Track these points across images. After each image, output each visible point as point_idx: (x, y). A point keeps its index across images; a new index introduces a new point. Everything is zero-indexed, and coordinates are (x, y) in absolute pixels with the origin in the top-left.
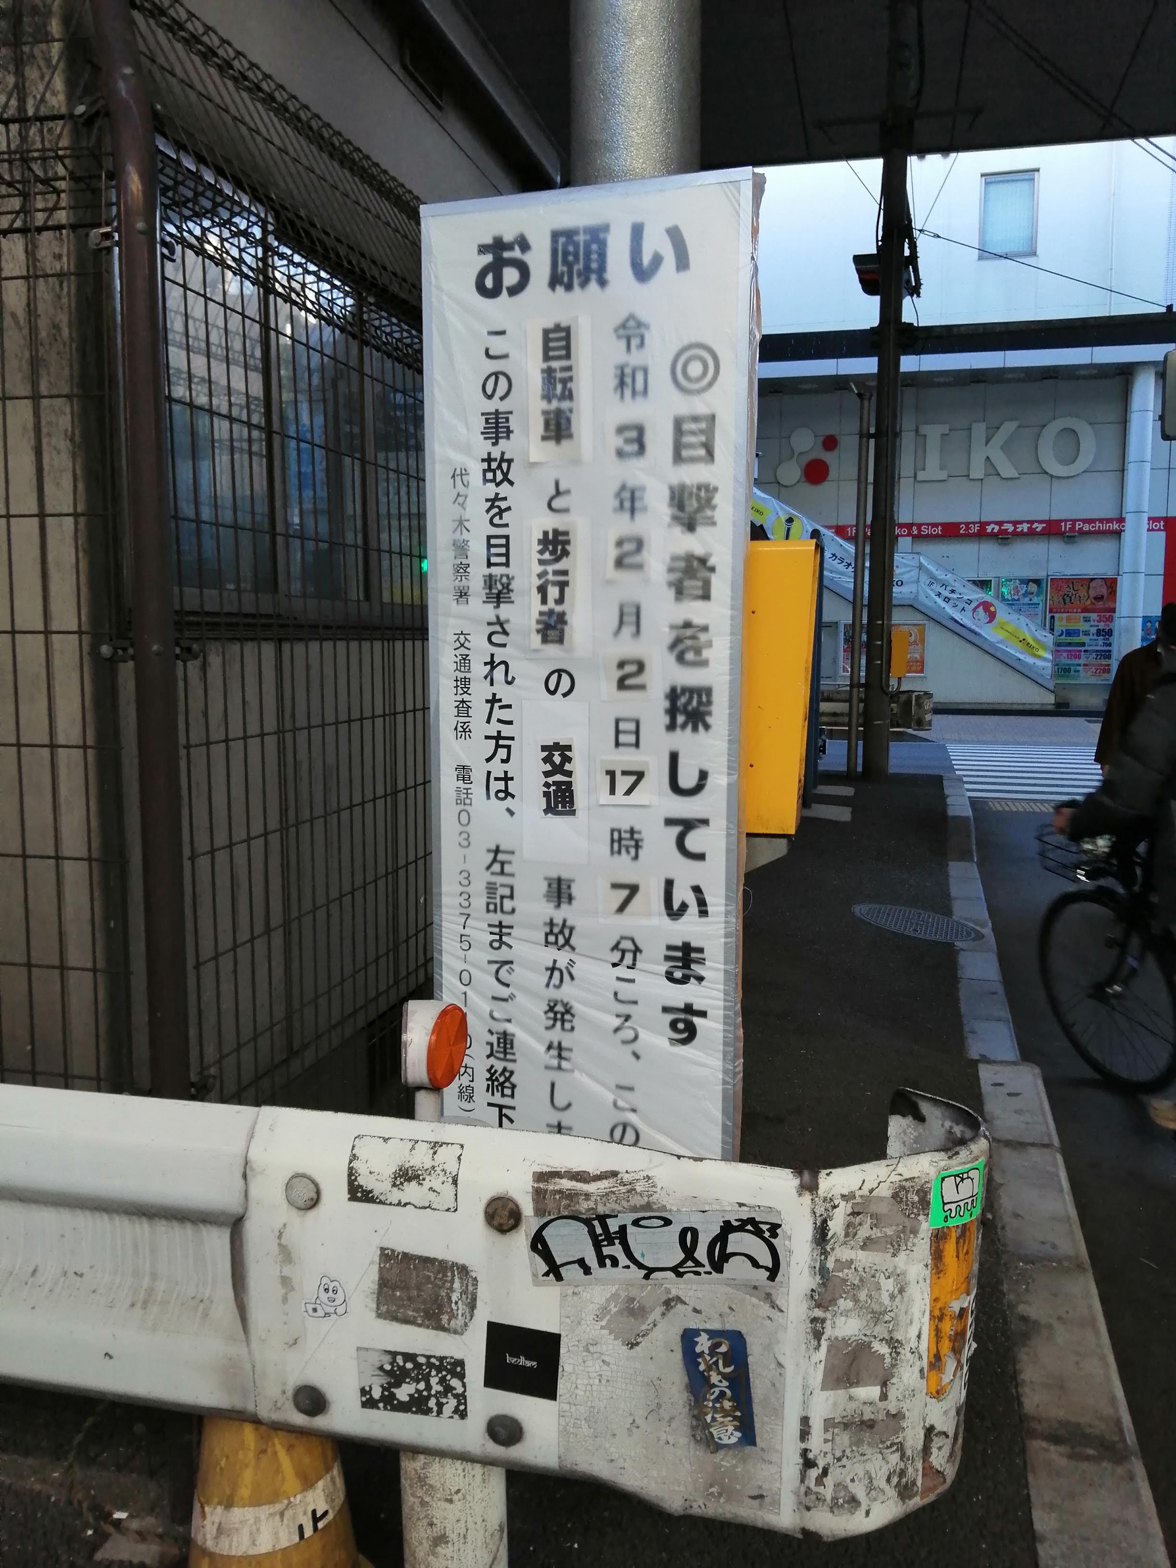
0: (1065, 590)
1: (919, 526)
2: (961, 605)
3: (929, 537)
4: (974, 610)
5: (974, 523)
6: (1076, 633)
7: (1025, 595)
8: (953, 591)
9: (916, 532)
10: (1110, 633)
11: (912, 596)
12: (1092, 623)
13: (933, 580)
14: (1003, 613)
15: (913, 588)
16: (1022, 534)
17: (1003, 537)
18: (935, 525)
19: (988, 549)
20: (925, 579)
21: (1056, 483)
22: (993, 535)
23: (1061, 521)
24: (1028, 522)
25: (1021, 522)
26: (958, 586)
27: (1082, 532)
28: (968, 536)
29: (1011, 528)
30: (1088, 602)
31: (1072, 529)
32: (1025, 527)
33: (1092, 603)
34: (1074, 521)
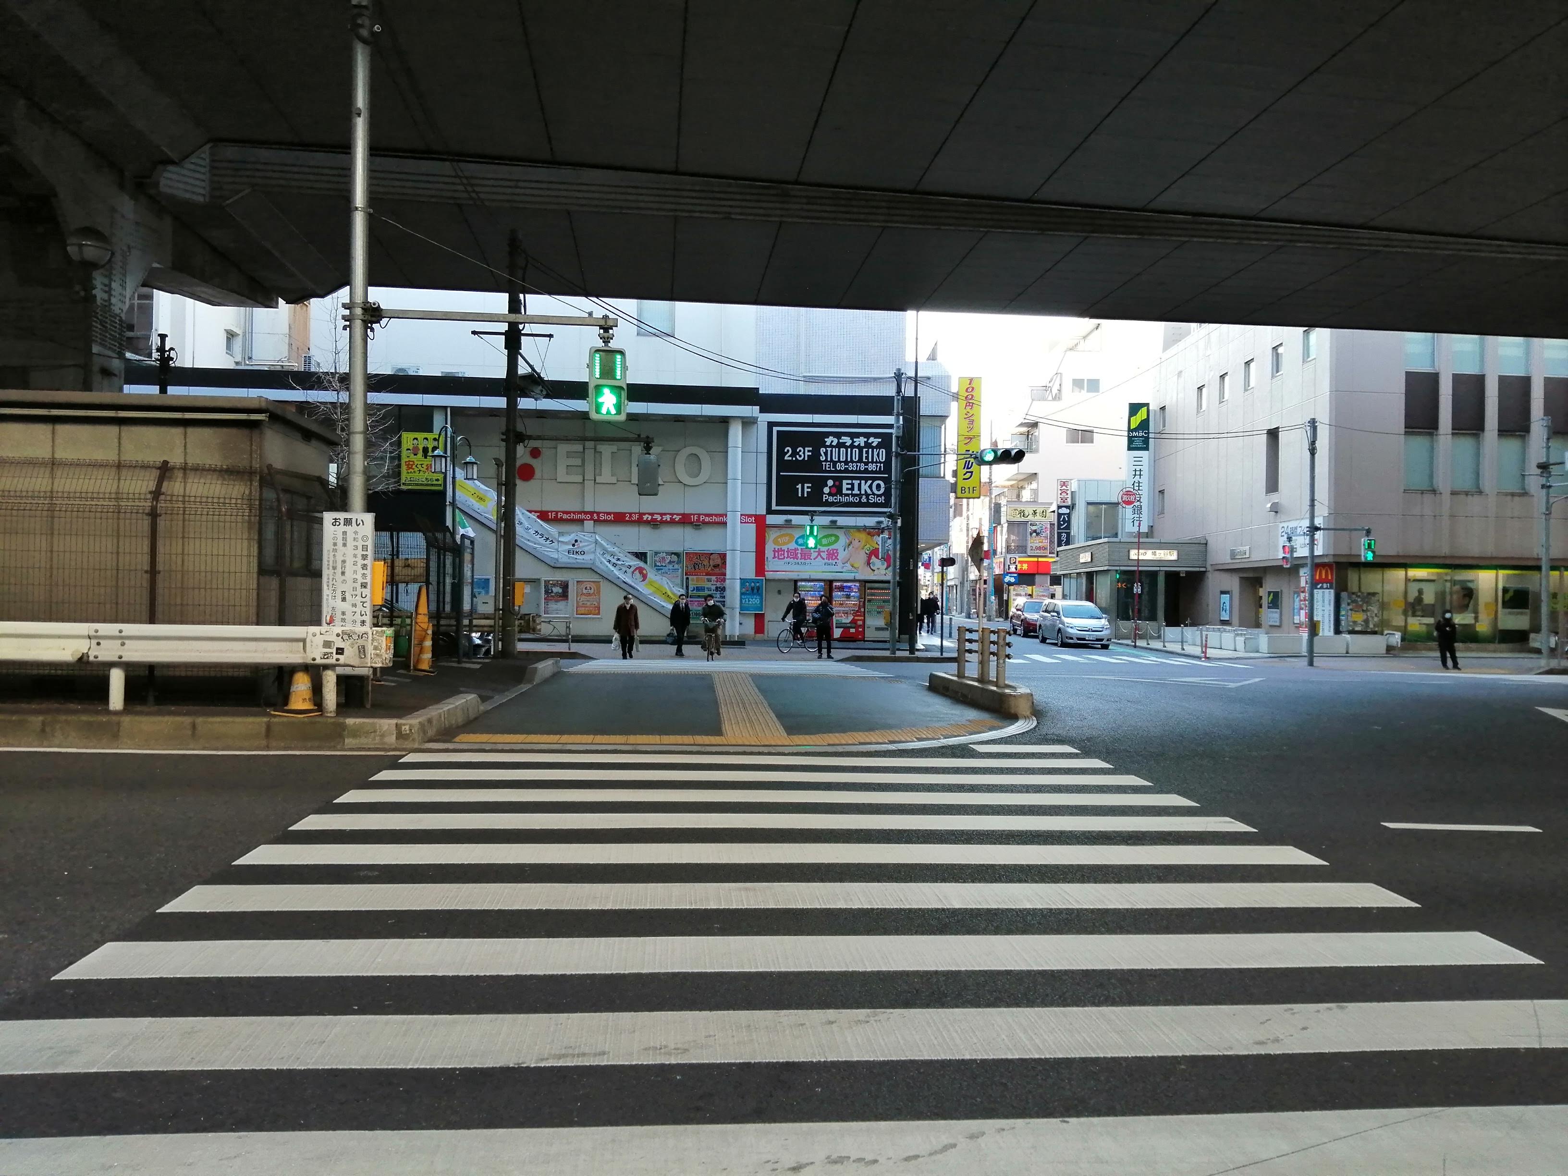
0: (695, 560)
1: (598, 513)
2: (624, 569)
3: (605, 521)
4: (633, 572)
5: (635, 513)
6: (703, 589)
7: (670, 562)
8: (618, 559)
9: (596, 518)
10: (723, 589)
11: (592, 562)
12: (712, 583)
13: (605, 551)
14: (651, 575)
15: (592, 556)
16: (666, 522)
17: (654, 524)
18: (609, 514)
19: (645, 531)
20: (599, 551)
21: (686, 488)
22: (647, 522)
23: (691, 514)
24: (670, 514)
25: (665, 514)
26: (621, 556)
27: (704, 523)
28: (632, 522)
29: (659, 518)
30: (709, 569)
31: (698, 520)
32: (668, 517)
33: (712, 570)
34: (699, 515)
